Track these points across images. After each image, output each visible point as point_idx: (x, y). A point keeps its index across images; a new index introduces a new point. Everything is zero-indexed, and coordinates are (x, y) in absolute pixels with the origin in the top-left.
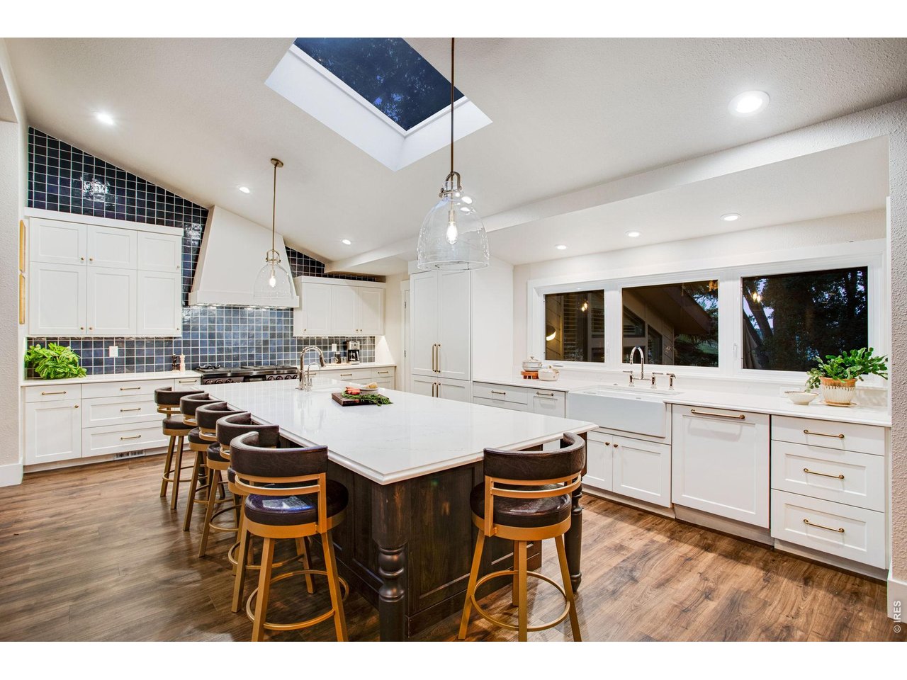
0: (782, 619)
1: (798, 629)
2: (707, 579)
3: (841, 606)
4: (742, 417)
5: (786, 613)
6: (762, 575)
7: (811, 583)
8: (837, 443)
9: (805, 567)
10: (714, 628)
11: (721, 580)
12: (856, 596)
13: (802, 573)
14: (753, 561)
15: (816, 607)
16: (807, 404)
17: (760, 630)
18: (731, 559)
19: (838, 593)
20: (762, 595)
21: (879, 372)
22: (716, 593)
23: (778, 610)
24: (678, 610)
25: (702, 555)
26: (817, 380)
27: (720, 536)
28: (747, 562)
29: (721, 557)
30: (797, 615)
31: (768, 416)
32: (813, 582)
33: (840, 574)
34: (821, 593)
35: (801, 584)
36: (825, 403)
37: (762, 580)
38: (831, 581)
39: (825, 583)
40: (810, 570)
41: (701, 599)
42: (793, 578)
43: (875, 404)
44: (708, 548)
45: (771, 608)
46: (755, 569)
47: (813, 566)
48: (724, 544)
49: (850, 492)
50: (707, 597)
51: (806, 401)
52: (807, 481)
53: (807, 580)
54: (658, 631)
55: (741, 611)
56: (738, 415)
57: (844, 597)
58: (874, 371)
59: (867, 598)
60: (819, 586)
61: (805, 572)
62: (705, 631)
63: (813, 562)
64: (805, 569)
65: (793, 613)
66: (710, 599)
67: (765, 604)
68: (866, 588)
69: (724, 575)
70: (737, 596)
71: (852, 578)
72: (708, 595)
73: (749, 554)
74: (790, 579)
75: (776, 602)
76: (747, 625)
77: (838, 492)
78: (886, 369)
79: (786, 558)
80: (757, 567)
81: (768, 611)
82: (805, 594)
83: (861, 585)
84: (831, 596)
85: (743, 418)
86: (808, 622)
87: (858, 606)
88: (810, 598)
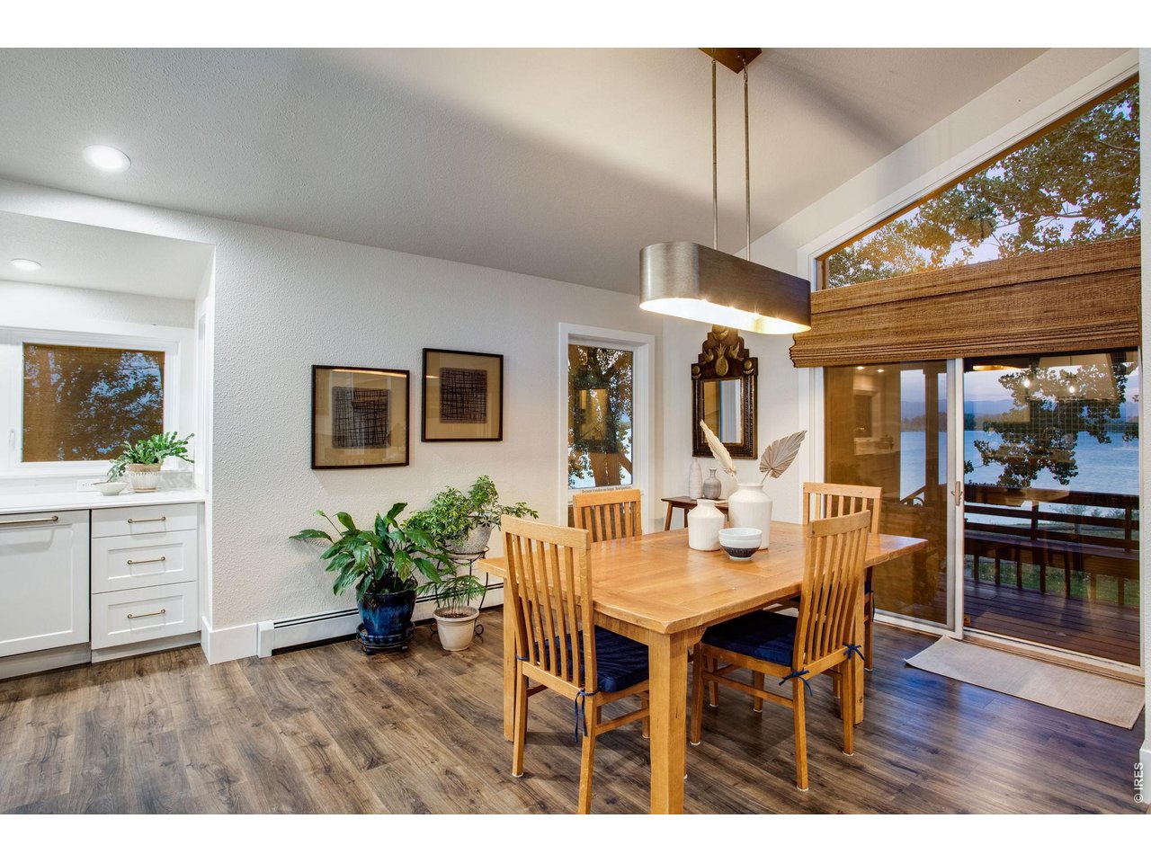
0: (142, 709)
1: (160, 708)
2: (43, 724)
3: (178, 675)
4: (54, 518)
5: (142, 703)
6: (98, 689)
7: (145, 673)
8: (159, 526)
9: (131, 664)
10: (88, 753)
11: (59, 715)
12: (183, 664)
13: (132, 670)
14: (80, 684)
15: (162, 687)
16: (117, 494)
17: (131, 729)
18: (54, 693)
19: (169, 668)
20: (112, 703)
21: (181, 454)
22: (65, 728)
23: (134, 705)
24: (35, 766)
25: (16, 707)
26: (123, 468)
27: (21, 680)
28: (75, 687)
29: (41, 698)
30: (152, 700)
31: (88, 511)
32: (146, 671)
33: (162, 655)
34: (158, 675)
35: (138, 677)
36: (132, 490)
37: (101, 693)
38: (159, 663)
39: (156, 667)
40: (137, 664)
41: (53, 742)
42: (128, 677)
43: (171, 487)
44: (17, 698)
45: (128, 708)
46: (87, 689)
47: (137, 660)
48: (33, 685)
49: (171, 571)
50: (58, 737)
51: (115, 491)
52: (131, 574)
53: (140, 673)
54: (30, 795)
55: (103, 725)
56: (49, 517)
57: (175, 669)
58: (177, 454)
59: (191, 661)
60: (153, 671)
61: (134, 667)
62: (82, 761)
63: (135, 657)
64: (132, 665)
65: (147, 700)
66: (61, 736)
67: (120, 709)
68: (186, 655)
69: (60, 709)
70: (89, 717)
71: (172, 653)
72: (58, 734)
73: (70, 680)
74: (125, 679)
75: (128, 701)
76: (117, 731)
77: (160, 574)
78: (186, 451)
79: (109, 666)
80: (89, 686)
81: (127, 712)
82: (146, 683)
83: (181, 655)
84: (166, 673)
85: (56, 519)
86: (163, 700)
87: (189, 669)
88: (152, 683)
